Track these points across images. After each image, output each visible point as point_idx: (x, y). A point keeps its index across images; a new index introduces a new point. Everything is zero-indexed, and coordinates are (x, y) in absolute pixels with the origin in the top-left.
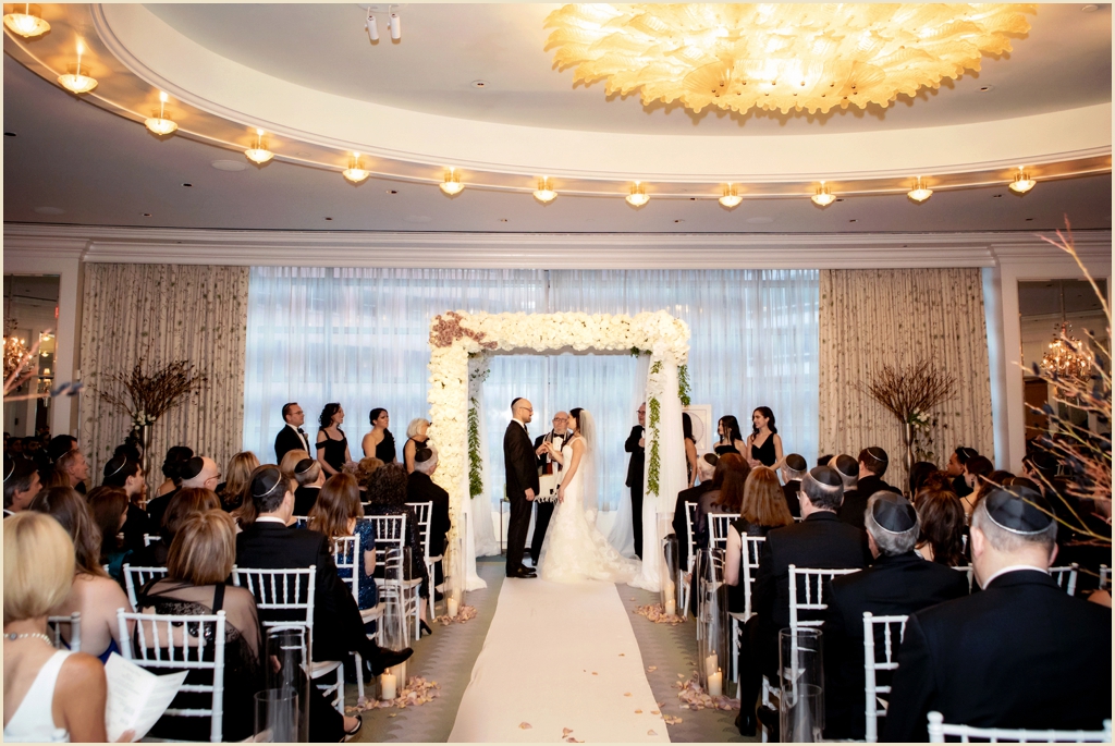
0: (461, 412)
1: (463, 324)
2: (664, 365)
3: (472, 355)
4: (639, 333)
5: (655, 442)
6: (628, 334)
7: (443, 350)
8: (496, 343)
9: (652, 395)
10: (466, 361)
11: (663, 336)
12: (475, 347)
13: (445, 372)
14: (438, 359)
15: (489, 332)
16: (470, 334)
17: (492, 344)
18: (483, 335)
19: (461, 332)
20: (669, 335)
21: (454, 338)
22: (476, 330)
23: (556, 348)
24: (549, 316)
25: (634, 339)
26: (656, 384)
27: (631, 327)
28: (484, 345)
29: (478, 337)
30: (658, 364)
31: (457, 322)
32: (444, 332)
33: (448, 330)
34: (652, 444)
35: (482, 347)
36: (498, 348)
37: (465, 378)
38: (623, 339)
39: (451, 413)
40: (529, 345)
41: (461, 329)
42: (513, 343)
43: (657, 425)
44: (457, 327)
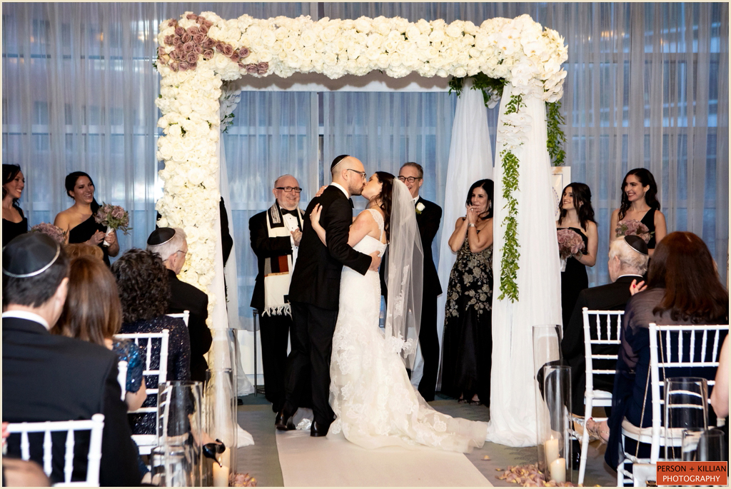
0: (212, 174)
1: (214, 34)
2: (525, 101)
3: (226, 85)
4: (490, 51)
5: (512, 219)
6: (473, 51)
7: (183, 75)
8: (266, 65)
9: (508, 148)
10: (218, 93)
11: (529, 54)
12: (233, 71)
13: (186, 111)
14: (174, 91)
15: (255, 47)
16: (226, 50)
17: (261, 67)
18: (246, 51)
19: (211, 47)
20: (538, 53)
21: (201, 57)
22: (236, 44)
23: (360, 73)
24: (349, 22)
25: (482, 59)
26: (515, 130)
27: (478, 42)
28: (248, 67)
29: (238, 55)
30: (517, 100)
31: (204, 31)
32: (184, 46)
33: (191, 43)
34: (507, 222)
35: (244, 71)
36: (269, 72)
37: (216, 120)
38: (464, 60)
39: (198, 175)
40: (319, 69)
41: (211, 42)
42: (293, 65)
43: (514, 194)
44: (205, 40)
